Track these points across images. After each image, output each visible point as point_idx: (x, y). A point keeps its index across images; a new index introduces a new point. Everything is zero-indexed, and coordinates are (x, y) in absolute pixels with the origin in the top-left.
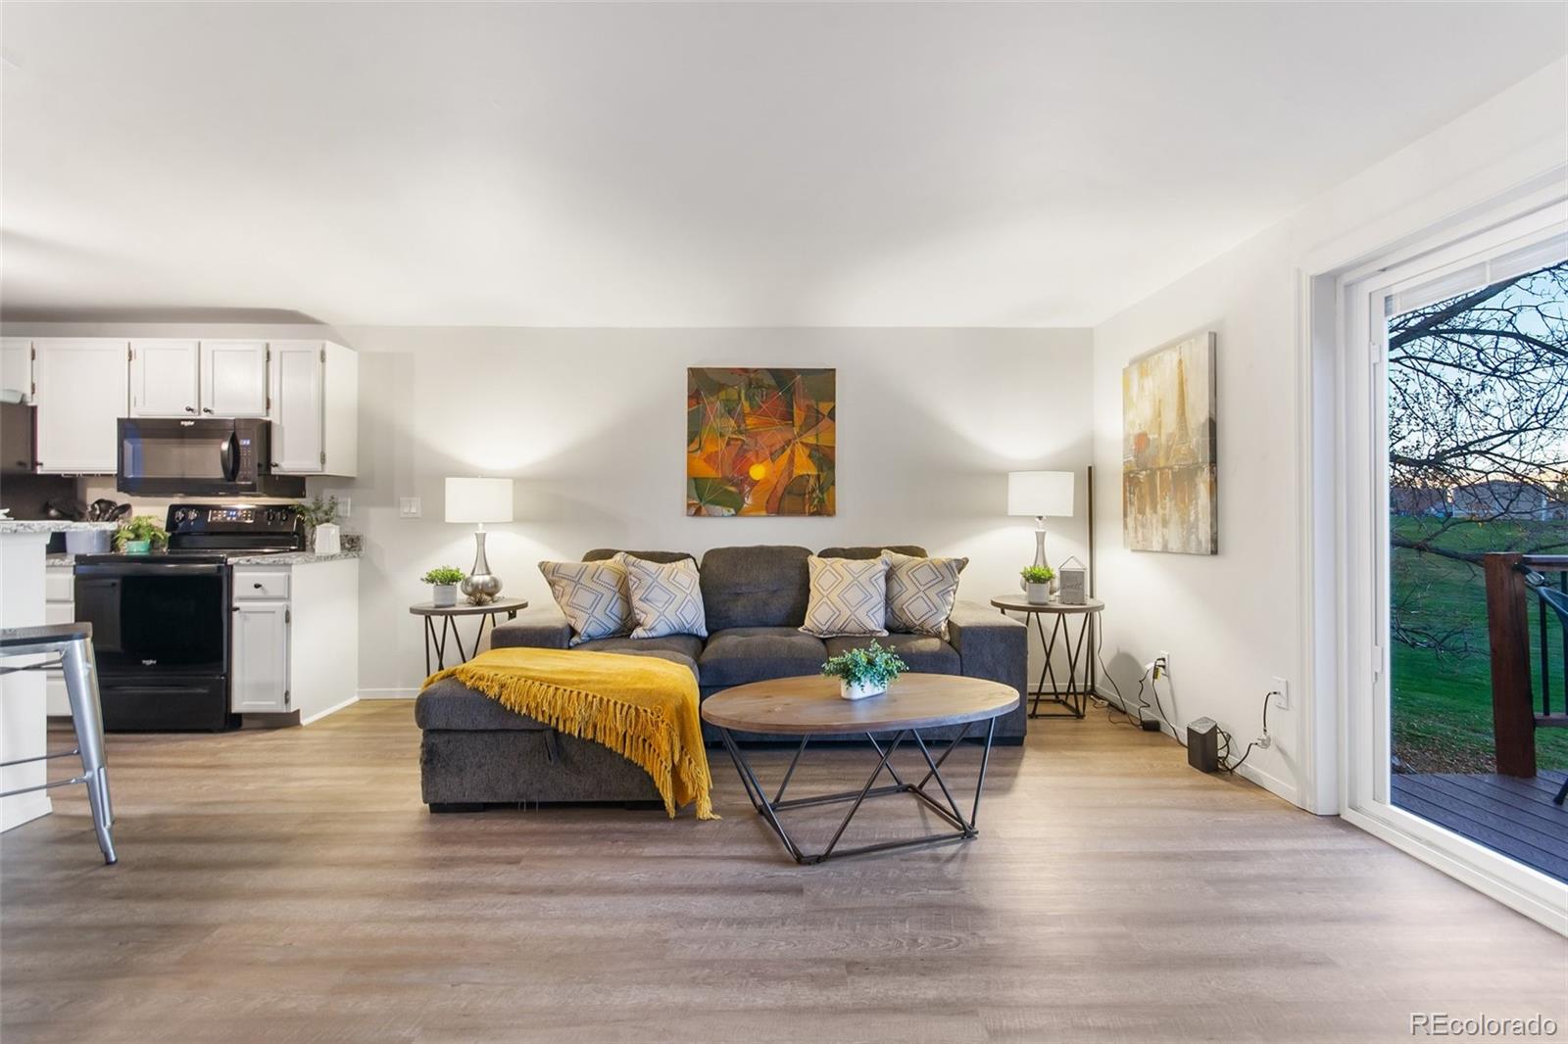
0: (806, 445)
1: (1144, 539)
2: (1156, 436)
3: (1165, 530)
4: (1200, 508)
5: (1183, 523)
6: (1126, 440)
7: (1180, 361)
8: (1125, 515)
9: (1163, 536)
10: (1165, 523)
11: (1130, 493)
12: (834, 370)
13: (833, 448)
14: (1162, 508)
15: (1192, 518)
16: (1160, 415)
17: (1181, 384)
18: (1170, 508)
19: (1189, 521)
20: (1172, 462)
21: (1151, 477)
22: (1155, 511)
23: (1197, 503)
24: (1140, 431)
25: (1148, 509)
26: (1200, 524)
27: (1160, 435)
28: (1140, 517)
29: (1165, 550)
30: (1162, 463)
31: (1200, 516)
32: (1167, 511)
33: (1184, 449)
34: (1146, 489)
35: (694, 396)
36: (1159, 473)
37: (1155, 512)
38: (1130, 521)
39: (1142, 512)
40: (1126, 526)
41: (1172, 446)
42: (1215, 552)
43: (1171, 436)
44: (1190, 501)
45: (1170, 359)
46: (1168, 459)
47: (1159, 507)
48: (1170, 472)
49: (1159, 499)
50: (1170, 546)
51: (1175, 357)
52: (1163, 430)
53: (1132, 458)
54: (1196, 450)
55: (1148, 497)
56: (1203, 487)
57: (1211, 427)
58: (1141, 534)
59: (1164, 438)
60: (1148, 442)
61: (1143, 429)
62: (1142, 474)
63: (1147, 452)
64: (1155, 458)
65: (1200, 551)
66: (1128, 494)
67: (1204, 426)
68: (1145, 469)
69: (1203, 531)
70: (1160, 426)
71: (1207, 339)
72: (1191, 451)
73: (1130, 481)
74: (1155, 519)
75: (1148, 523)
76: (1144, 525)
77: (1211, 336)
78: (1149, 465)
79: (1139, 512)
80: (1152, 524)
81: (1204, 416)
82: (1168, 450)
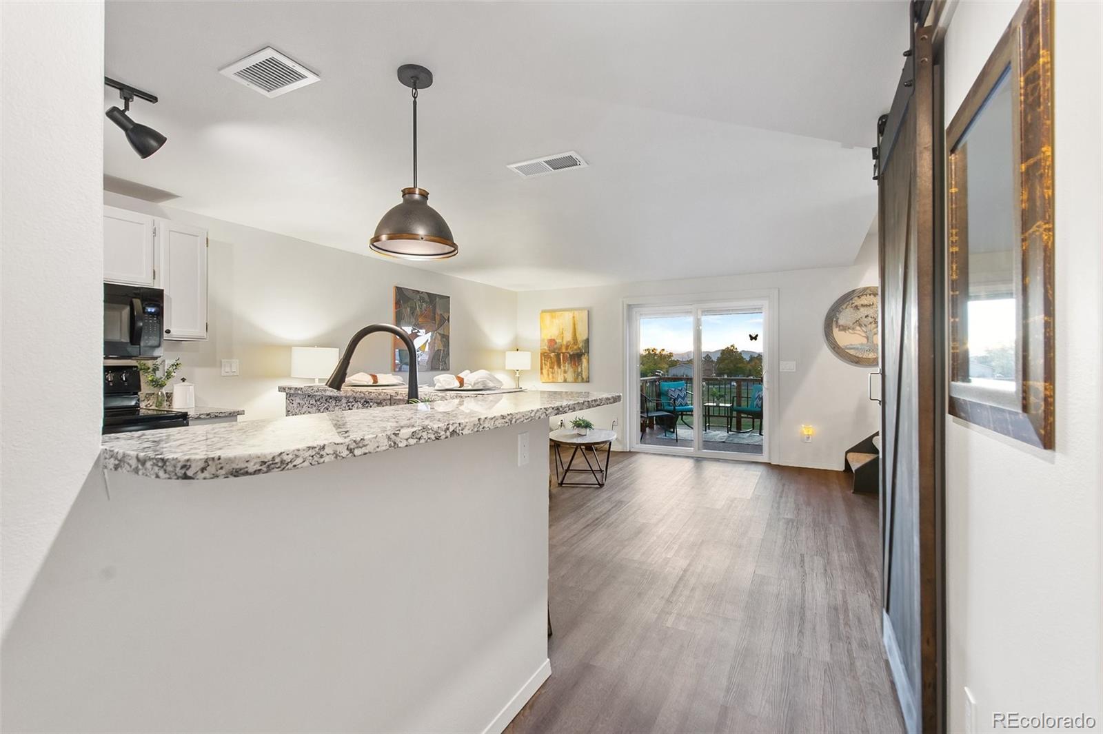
0: (440, 334)
1: (553, 377)
2: (561, 341)
3: (565, 375)
4: (583, 367)
5: (575, 372)
6: (542, 340)
7: (574, 317)
8: (541, 369)
9: (564, 377)
10: (565, 372)
11: (545, 360)
12: (449, 297)
13: (448, 336)
14: (563, 367)
15: (580, 370)
16: (563, 334)
17: (574, 324)
18: (568, 367)
19: (578, 371)
20: (569, 351)
21: (558, 356)
24: (550, 338)
25: (555, 367)
26: (583, 373)
27: (562, 340)
28: (551, 370)
29: (565, 381)
30: (564, 351)
31: (583, 370)
32: (566, 368)
33: (575, 347)
34: (554, 360)
35: (398, 304)
36: (562, 354)
37: (560, 368)
38: (545, 371)
39: (553, 368)
40: (542, 373)
41: (569, 345)
42: (589, 382)
43: (568, 342)
44: (579, 365)
45: (568, 316)
46: (567, 349)
48: (568, 354)
49: (562, 364)
50: (568, 380)
51: (571, 315)
52: (564, 339)
53: (546, 348)
54: (582, 348)
55: (556, 363)
56: (584, 361)
57: (587, 341)
58: (551, 377)
59: (565, 343)
60: (556, 343)
61: (553, 338)
62: (552, 355)
63: (555, 346)
64: (560, 349)
65: (582, 381)
66: (543, 361)
67: (585, 340)
68: (554, 352)
69: (585, 375)
70: (563, 338)
71: (586, 312)
72: (579, 348)
73: (544, 356)
74: (559, 370)
75: (556, 372)
76: (553, 373)
77: (588, 311)
78: (557, 351)
79: (550, 368)
80: (558, 373)
81: (585, 337)
82: (567, 347)
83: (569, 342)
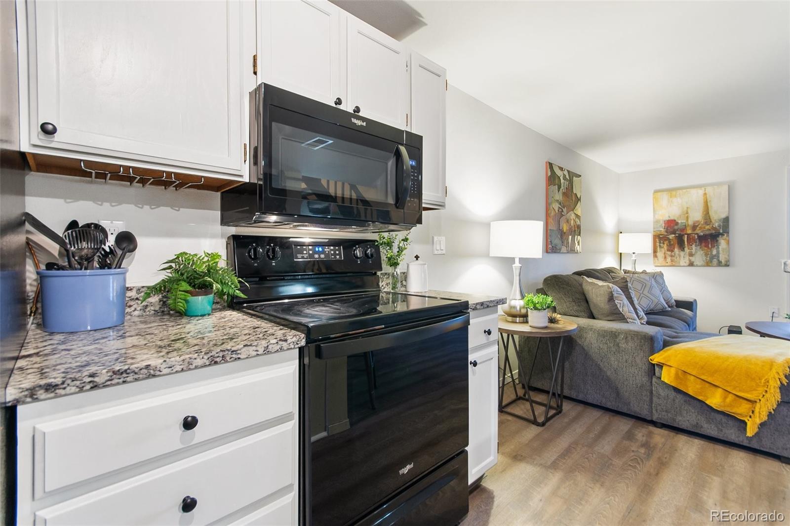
2: (684, 221)
3: (691, 258)
4: (720, 249)
5: (706, 255)
6: (656, 222)
7: (705, 194)
8: (655, 252)
9: (690, 260)
10: (691, 255)
11: (660, 243)
14: (689, 249)
15: (714, 252)
16: (687, 213)
17: (706, 202)
18: (696, 249)
19: (712, 254)
20: (698, 231)
21: (680, 238)
22: (683, 250)
23: (718, 248)
24: (668, 219)
25: (676, 250)
26: (720, 255)
27: (687, 220)
28: (669, 253)
29: (691, 264)
30: (689, 232)
31: (721, 252)
32: (693, 251)
33: (708, 227)
34: (675, 242)
36: (686, 236)
38: (660, 254)
39: (672, 251)
40: (655, 256)
41: (698, 226)
42: (729, 266)
44: (713, 246)
45: (696, 193)
46: (694, 230)
47: (686, 249)
48: (696, 235)
49: (686, 246)
50: (695, 264)
51: (701, 192)
52: (690, 219)
53: (662, 229)
54: (718, 228)
55: (677, 245)
56: (722, 242)
57: (726, 221)
58: (669, 259)
59: (690, 222)
60: (677, 224)
61: (672, 218)
62: (671, 236)
63: (676, 227)
64: (683, 230)
65: (719, 264)
66: (658, 244)
67: (724, 219)
68: (675, 234)
69: (722, 258)
70: (687, 218)
71: (726, 188)
72: (715, 229)
73: (660, 239)
74: (682, 253)
75: (676, 255)
76: (672, 256)
77: (729, 186)
78: (677, 232)
79: (668, 250)
80: (680, 256)
81: (724, 216)
82: (694, 227)
83: (697, 221)
